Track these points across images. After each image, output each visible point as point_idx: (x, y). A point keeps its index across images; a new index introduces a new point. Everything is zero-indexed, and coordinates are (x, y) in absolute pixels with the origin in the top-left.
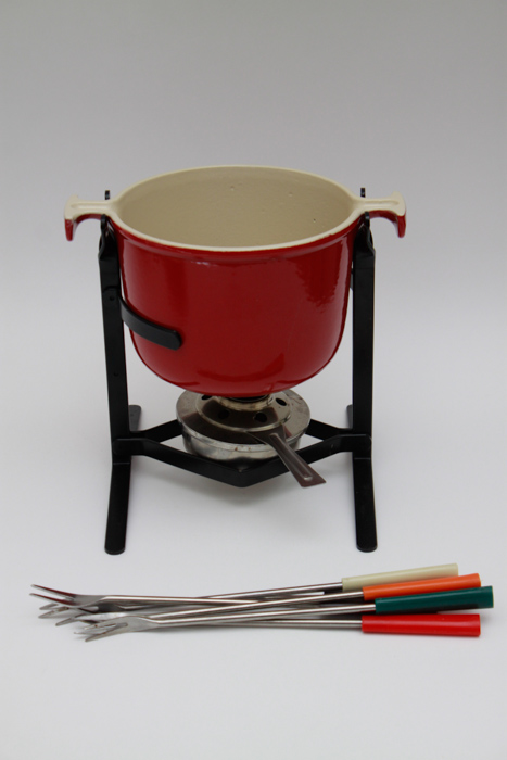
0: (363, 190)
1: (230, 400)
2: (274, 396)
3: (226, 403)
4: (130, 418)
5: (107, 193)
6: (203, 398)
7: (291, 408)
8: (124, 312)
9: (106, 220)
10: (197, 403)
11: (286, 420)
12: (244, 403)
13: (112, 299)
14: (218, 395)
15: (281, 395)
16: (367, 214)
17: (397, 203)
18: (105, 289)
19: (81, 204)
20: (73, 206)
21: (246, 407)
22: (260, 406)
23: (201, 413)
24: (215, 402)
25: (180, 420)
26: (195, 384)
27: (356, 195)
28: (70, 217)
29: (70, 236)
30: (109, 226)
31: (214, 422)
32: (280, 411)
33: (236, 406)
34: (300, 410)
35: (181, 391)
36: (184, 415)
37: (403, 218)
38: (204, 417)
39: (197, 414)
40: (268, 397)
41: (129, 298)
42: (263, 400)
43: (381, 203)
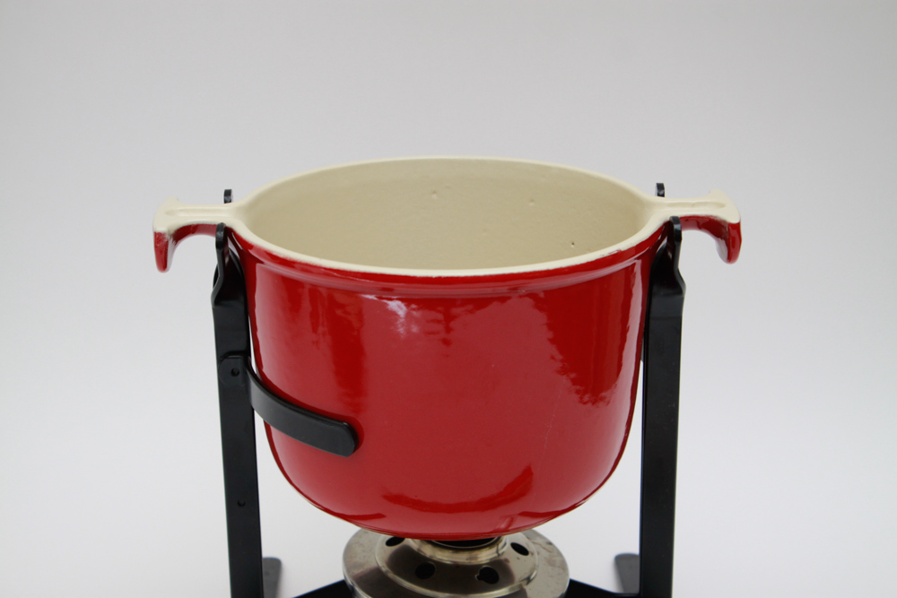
0: (660, 187)
1: (435, 545)
2: (508, 539)
3: (428, 551)
4: (265, 578)
5: (228, 193)
6: (389, 543)
7: (537, 557)
8: (256, 392)
9: (225, 235)
10: (377, 551)
11: (529, 580)
12: (457, 550)
13: (234, 373)
14: (413, 536)
15: (519, 537)
16: (675, 220)
17: (721, 206)
18: (223, 356)
19: (181, 210)
20: (168, 213)
21: (462, 558)
22: (484, 556)
23: (385, 568)
24: (408, 550)
25: (349, 582)
26: (379, 516)
27: (650, 194)
28: (162, 229)
29: (163, 263)
30: (231, 246)
31: (407, 584)
32: (518, 565)
33: (445, 556)
34: (551, 563)
35: (350, 529)
36: (357, 571)
37: (737, 227)
38: (391, 575)
39: (378, 571)
40: (498, 540)
41: (265, 370)
42: (491, 546)
43: (693, 205)
